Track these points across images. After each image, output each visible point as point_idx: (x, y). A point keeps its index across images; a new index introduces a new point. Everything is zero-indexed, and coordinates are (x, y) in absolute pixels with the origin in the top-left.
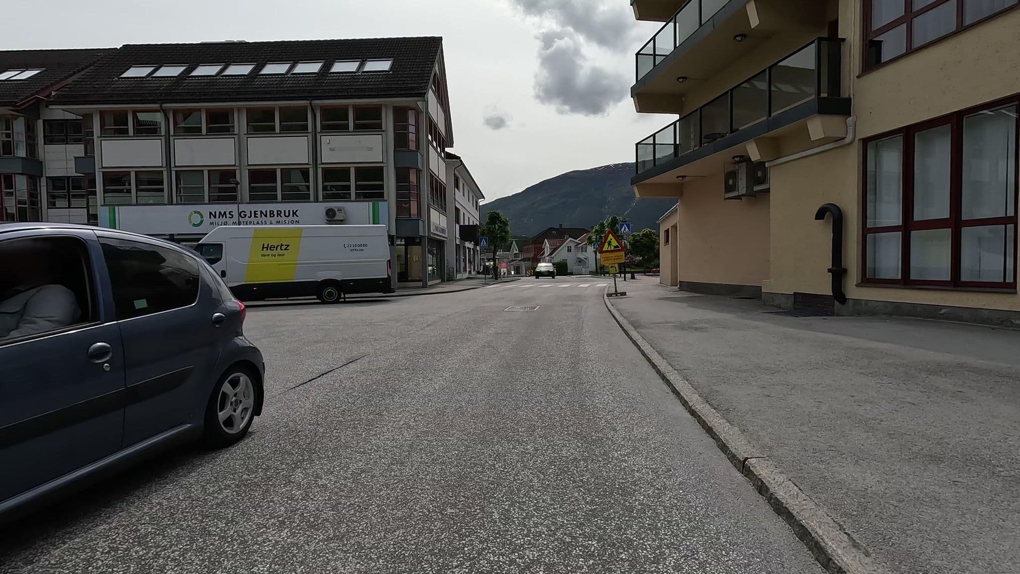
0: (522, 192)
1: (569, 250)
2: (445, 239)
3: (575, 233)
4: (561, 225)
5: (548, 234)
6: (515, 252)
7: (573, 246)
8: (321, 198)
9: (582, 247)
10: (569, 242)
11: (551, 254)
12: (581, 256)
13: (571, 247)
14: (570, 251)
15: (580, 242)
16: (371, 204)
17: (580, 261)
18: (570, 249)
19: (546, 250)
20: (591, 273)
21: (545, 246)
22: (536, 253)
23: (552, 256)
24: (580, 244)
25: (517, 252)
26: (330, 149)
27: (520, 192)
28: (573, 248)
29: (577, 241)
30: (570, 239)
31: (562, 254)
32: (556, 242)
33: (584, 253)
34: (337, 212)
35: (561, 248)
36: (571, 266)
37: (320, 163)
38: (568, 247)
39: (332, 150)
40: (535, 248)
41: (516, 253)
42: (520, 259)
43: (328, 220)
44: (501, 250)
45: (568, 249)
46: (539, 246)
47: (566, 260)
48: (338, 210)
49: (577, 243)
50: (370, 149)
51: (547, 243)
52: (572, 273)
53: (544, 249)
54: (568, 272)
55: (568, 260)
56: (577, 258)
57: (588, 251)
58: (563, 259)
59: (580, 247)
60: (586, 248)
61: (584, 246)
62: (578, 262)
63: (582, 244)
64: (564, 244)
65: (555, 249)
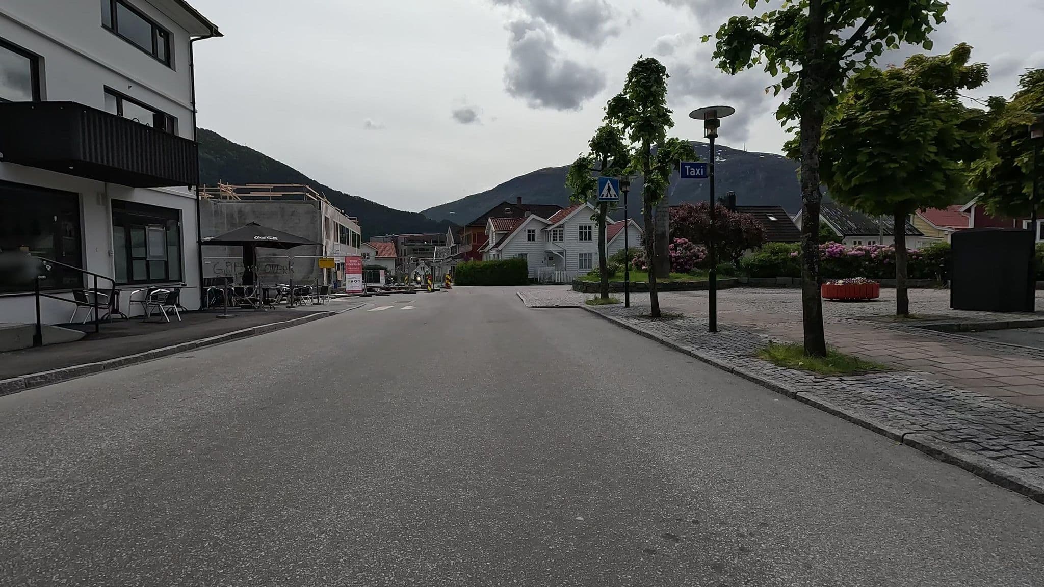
1: (531, 237)
3: (544, 209)
4: (519, 199)
7: (538, 229)
9: (555, 232)
10: (531, 221)
11: (498, 244)
12: (552, 247)
13: (533, 231)
14: (533, 240)
15: (552, 223)
17: (551, 258)
18: (533, 236)
19: (490, 238)
21: (490, 231)
22: (476, 243)
23: (500, 248)
24: (552, 225)
25: (452, 245)
28: (537, 233)
29: (547, 221)
30: (533, 216)
31: (518, 245)
32: (510, 223)
33: (558, 243)
35: (515, 233)
36: (535, 266)
38: (529, 231)
40: (474, 235)
45: (529, 236)
46: (482, 231)
47: (526, 255)
49: (545, 224)
51: (494, 227)
54: (529, 277)
55: (528, 256)
56: (545, 251)
57: (565, 239)
58: (519, 254)
59: (550, 231)
60: (562, 233)
61: (558, 229)
62: (548, 259)
63: (554, 226)
64: (521, 227)
65: (506, 236)
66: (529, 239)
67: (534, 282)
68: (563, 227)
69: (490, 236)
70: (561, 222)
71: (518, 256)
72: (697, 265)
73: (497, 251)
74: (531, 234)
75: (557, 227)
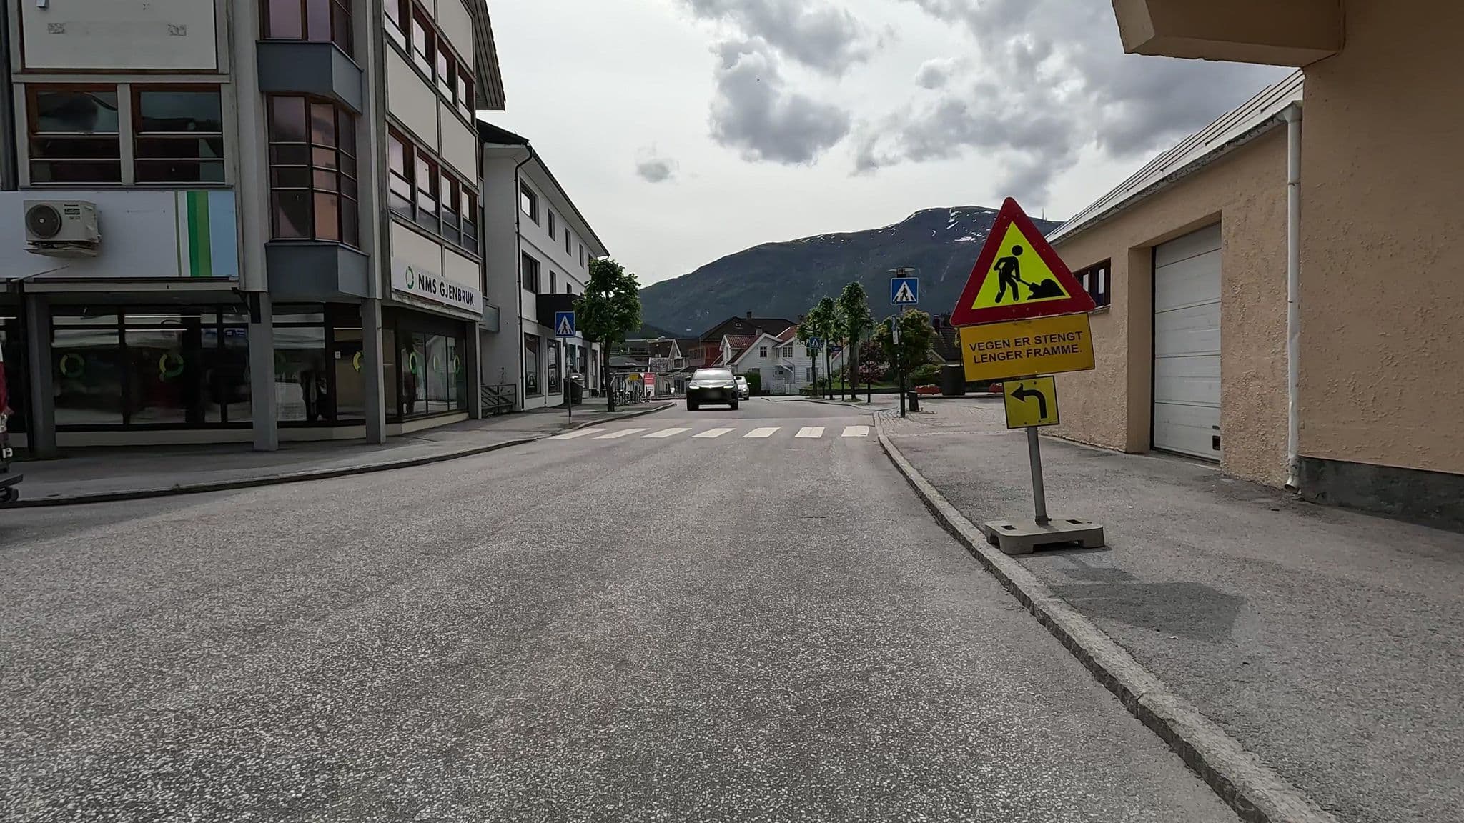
0: (693, 273)
1: (764, 354)
2: (478, 319)
3: (773, 326)
4: (749, 313)
5: (729, 327)
6: (676, 357)
7: (769, 346)
8: (24, 177)
9: (785, 349)
10: (763, 340)
11: (733, 360)
12: (782, 363)
13: (765, 348)
14: (765, 356)
15: (781, 341)
16: (183, 195)
17: (781, 372)
18: (765, 352)
19: (725, 353)
20: (802, 392)
21: (724, 346)
22: (709, 358)
23: (736, 363)
24: (781, 343)
25: (680, 357)
26: (51, 26)
27: (691, 273)
28: (769, 350)
29: (776, 338)
30: (765, 335)
31: (751, 359)
32: (743, 339)
33: (787, 359)
34: (65, 218)
35: (749, 350)
36: (767, 379)
37: (19, 68)
38: (761, 348)
39: (56, 29)
40: (707, 349)
41: (678, 359)
42: (684, 368)
43: (34, 243)
44: (660, 356)
45: (761, 352)
46: (716, 346)
47: (759, 369)
48: (67, 212)
49: (776, 342)
50: (177, 31)
51: (727, 341)
52: (769, 391)
53: (723, 352)
54: (762, 389)
55: (761, 371)
56: (776, 366)
57: (794, 355)
58: (753, 369)
59: (781, 348)
60: (791, 349)
61: (788, 347)
62: (778, 373)
63: (784, 344)
64: (755, 344)
65: (739, 353)
66: (761, 356)
67: (767, 393)
68: (792, 345)
69: (725, 351)
70: (790, 341)
71: (751, 371)
72: (879, 379)
73: (732, 366)
74: (763, 350)
75: (787, 345)
